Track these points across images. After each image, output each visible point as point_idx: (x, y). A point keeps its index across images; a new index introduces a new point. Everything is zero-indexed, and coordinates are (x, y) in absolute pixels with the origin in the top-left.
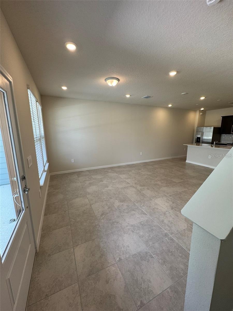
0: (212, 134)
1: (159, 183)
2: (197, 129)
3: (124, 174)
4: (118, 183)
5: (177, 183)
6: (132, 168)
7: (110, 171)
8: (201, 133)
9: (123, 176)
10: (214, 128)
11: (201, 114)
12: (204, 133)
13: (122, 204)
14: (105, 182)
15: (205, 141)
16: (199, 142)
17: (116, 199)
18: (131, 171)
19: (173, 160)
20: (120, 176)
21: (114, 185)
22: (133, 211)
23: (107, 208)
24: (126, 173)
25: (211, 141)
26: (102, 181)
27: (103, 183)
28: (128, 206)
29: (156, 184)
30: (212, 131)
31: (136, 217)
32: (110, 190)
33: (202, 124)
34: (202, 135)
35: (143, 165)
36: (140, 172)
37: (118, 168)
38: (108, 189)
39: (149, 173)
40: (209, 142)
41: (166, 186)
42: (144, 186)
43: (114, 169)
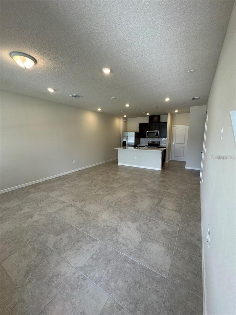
0: (134, 138)
1: (100, 192)
2: (123, 134)
3: (55, 190)
4: (48, 206)
5: (117, 188)
6: (65, 181)
7: (33, 190)
8: (126, 138)
9: (54, 194)
10: (135, 133)
11: (124, 120)
12: (128, 138)
13: (60, 237)
14: (26, 210)
15: (130, 144)
16: (125, 145)
17: (49, 233)
18: (65, 185)
19: (106, 164)
20: (50, 194)
21: (42, 210)
22: (79, 243)
23: (36, 254)
24: (58, 189)
25: (134, 144)
26: (22, 210)
27: (22, 212)
28: (69, 238)
29: (97, 194)
30: (134, 136)
31: (84, 250)
32: (37, 221)
33: (126, 130)
34: (127, 139)
35: (78, 174)
36: (75, 184)
37: (45, 183)
38: (33, 219)
39: (87, 183)
40: (133, 145)
41: (108, 194)
42: (84, 200)
43: (39, 186)
